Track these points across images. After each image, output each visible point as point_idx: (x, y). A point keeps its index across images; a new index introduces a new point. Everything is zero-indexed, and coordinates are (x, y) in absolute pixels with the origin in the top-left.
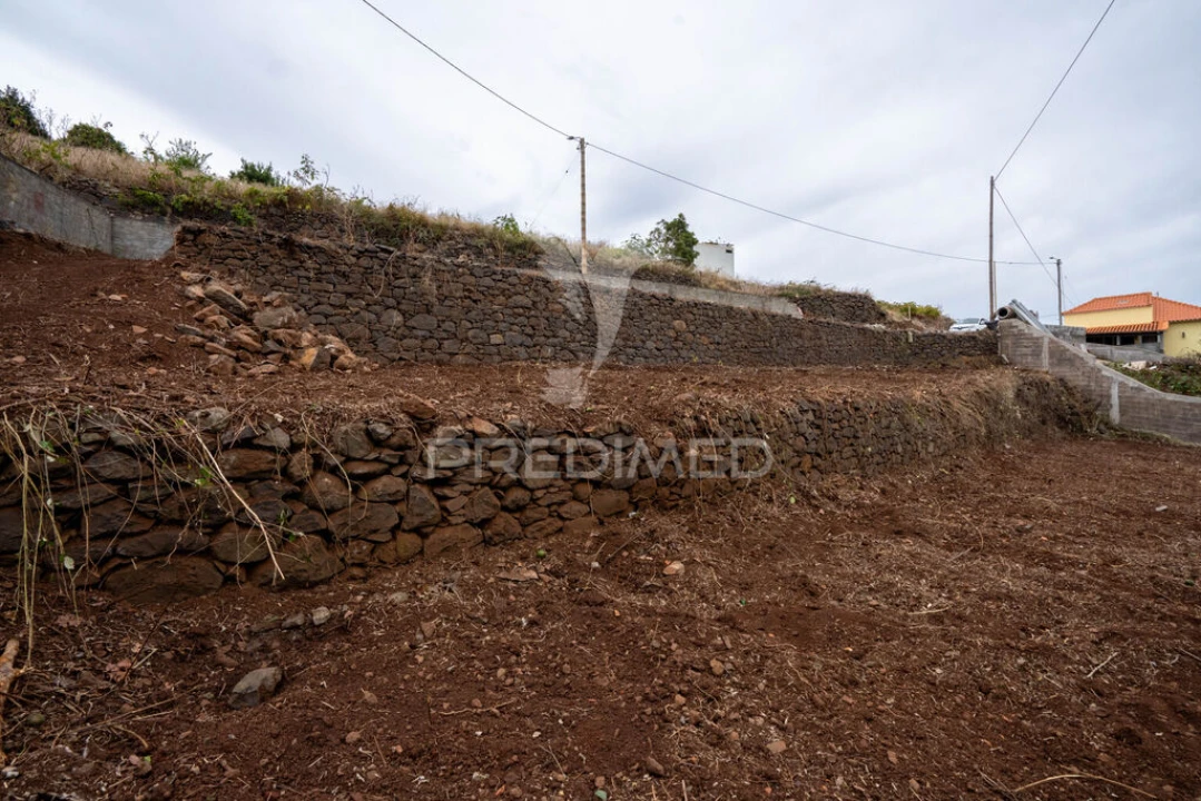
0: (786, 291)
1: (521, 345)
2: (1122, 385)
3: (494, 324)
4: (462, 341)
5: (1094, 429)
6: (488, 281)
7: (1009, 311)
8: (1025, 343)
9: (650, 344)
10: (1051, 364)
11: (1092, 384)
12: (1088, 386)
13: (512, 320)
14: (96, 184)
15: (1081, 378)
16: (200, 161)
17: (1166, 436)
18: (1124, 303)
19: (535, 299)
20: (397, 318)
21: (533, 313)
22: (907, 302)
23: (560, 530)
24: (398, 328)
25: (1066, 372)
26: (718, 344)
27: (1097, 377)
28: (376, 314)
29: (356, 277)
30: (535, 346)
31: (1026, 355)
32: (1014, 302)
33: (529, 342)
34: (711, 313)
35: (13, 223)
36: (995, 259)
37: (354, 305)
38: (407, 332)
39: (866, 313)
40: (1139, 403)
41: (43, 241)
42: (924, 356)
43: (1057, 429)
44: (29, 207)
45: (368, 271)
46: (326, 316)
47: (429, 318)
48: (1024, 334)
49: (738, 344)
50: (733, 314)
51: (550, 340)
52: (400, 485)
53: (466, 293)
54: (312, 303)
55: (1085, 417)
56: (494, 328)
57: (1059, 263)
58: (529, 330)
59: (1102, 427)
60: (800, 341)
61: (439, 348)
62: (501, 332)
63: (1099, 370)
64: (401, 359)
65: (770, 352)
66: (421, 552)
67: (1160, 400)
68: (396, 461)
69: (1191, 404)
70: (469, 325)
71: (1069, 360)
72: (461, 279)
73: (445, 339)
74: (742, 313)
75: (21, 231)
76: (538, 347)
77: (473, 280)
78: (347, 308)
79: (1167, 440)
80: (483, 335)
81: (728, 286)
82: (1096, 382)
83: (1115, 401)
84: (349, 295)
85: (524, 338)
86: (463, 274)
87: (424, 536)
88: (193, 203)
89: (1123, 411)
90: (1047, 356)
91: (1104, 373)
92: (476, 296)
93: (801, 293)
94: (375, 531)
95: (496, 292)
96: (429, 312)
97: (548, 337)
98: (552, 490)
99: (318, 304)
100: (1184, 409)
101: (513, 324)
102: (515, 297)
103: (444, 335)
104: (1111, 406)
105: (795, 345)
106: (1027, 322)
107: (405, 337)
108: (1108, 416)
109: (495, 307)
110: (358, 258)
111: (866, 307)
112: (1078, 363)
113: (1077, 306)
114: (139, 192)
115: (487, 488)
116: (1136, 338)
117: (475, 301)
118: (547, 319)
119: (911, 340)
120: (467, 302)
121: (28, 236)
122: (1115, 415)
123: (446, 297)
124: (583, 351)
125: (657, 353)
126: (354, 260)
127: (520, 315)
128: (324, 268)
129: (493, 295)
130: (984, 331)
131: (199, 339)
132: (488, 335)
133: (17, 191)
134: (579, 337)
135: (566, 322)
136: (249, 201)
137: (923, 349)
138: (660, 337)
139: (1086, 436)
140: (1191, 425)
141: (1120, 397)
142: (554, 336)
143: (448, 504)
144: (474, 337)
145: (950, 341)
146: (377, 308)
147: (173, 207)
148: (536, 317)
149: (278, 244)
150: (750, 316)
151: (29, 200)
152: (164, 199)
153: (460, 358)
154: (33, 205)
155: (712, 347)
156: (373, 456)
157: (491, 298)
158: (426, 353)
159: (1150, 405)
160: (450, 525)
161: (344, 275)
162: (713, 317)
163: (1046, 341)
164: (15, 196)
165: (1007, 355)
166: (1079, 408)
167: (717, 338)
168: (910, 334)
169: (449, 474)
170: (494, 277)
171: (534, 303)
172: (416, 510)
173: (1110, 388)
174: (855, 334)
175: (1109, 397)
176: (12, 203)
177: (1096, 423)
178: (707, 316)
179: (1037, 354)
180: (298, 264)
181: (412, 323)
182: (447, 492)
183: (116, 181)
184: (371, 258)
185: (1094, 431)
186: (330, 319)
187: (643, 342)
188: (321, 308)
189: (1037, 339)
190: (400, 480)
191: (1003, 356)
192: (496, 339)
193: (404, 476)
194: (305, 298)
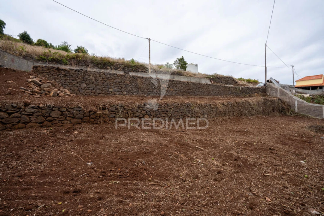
0: (208, 76)
1: (117, 91)
2: (298, 101)
3: (110, 86)
4: (102, 90)
5: (289, 113)
6: (109, 76)
7: (270, 81)
8: (273, 89)
9: (155, 91)
10: (280, 95)
11: (291, 101)
12: (289, 101)
13: (115, 85)
14: (31, 55)
15: (288, 99)
16: (69, 47)
17: (309, 115)
18: (315, 78)
19: (122, 80)
20: (85, 85)
21: (121, 83)
22: (248, 78)
23: (62, 126)
24: (85, 88)
25: (283, 98)
26: (176, 90)
27: (292, 99)
28: (80, 84)
29: (75, 76)
30: (121, 91)
31: (273, 93)
32: (271, 78)
33: (120, 90)
34: (174, 83)
35: (4, 66)
36: (266, 66)
37: (74, 83)
38: (87, 89)
39: (231, 82)
40: (302, 106)
41: (10, 69)
42: (244, 93)
43: (278, 113)
44: (10, 62)
45: (78, 75)
46: (67, 85)
47: (93, 85)
48: (273, 87)
49: (182, 91)
50: (181, 83)
51: (126, 90)
52: (19, 115)
53: (103, 79)
54: (63, 82)
55: (287, 110)
56: (110, 87)
57: (293, 67)
58: (120, 88)
59: (292, 113)
60: (203, 90)
61: (96, 92)
62: (112, 88)
63: (292, 97)
64: (86, 95)
65: (193, 93)
66: (25, 127)
67: (308, 105)
68: (18, 111)
69: (316, 106)
70: (104, 87)
71: (284, 94)
72: (101, 76)
73: (97, 90)
74: (184, 83)
75: (5, 67)
76: (122, 92)
77: (105, 76)
78: (72, 83)
79: (310, 117)
80: (107, 89)
81: (192, 75)
82: (292, 100)
83: (296, 106)
84: (73, 80)
85: (118, 90)
86: (102, 75)
87: (26, 124)
88: (53, 59)
89: (298, 109)
90: (279, 93)
91: (293, 98)
92: (105, 80)
93: (213, 77)
94: (13, 122)
95: (111, 79)
96: (93, 84)
97: (125, 89)
98: (59, 118)
99: (65, 82)
100: (314, 108)
101: (115, 86)
102: (116, 80)
103: (97, 89)
104: (295, 107)
105: (201, 90)
106: (274, 84)
107: (87, 90)
108: (294, 110)
109: (111, 82)
110: (75, 72)
111: (231, 80)
112: (287, 95)
113: (300, 79)
114: (41, 57)
115: (42, 117)
116: (318, 88)
117: (105, 81)
118: (125, 85)
119: (240, 89)
120: (103, 81)
121: (7, 69)
122: (296, 109)
123: (98, 80)
124: (135, 93)
125: (157, 93)
126: (74, 72)
127: (117, 84)
128: (67, 74)
129: (110, 80)
130: (263, 86)
131: (23, 90)
132: (109, 89)
133: (7, 58)
134: (134, 89)
135: (130, 85)
136: (67, 58)
137: (244, 91)
138: (158, 89)
139: (286, 115)
140: (316, 112)
141: (297, 104)
142: (127, 89)
143: (31, 119)
144: (105, 89)
145: (252, 89)
146: (80, 83)
147: (49, 60)
148: (122, 84)
149: (55, 69)
150: (187, 83)
151: (10, 60)
152: (46, 58)
153: (101, 94)
154: (11, 61)
155: (174, 91)
156: (13, 110)
157: (109, 80)
158: (92, 93)
159: (305, 106)
160: (32, 123)
161: (72, 76)
162: (174, 84)
163: (279, 89)
164: (6, 60)
165: (269, 93)
166: (285, 107)
167: (175, 89)
168: (240, 87)
169: (32, 113)
170: (110, 75)
171: (121, 81)
172: (23, 119)
173: (295, 102)
174: (222, 88)
175: (295, 104)
176: (6, 61)
177: (290, 112)
178: (173, 83)
179: (276, 92)
180: (60, 73)
181: (88, 86)
182: (31, 117)
183: (36, 54)
184: (78, 72)
185: (289, 114)
186: (68, 86)
187: (153, 90)
188: (65, 83)
189: (277, 88)
190: (19, 114)
191: (268, 93)
192: (111, 90)
193: (20, 113)
194: (62, 81)
